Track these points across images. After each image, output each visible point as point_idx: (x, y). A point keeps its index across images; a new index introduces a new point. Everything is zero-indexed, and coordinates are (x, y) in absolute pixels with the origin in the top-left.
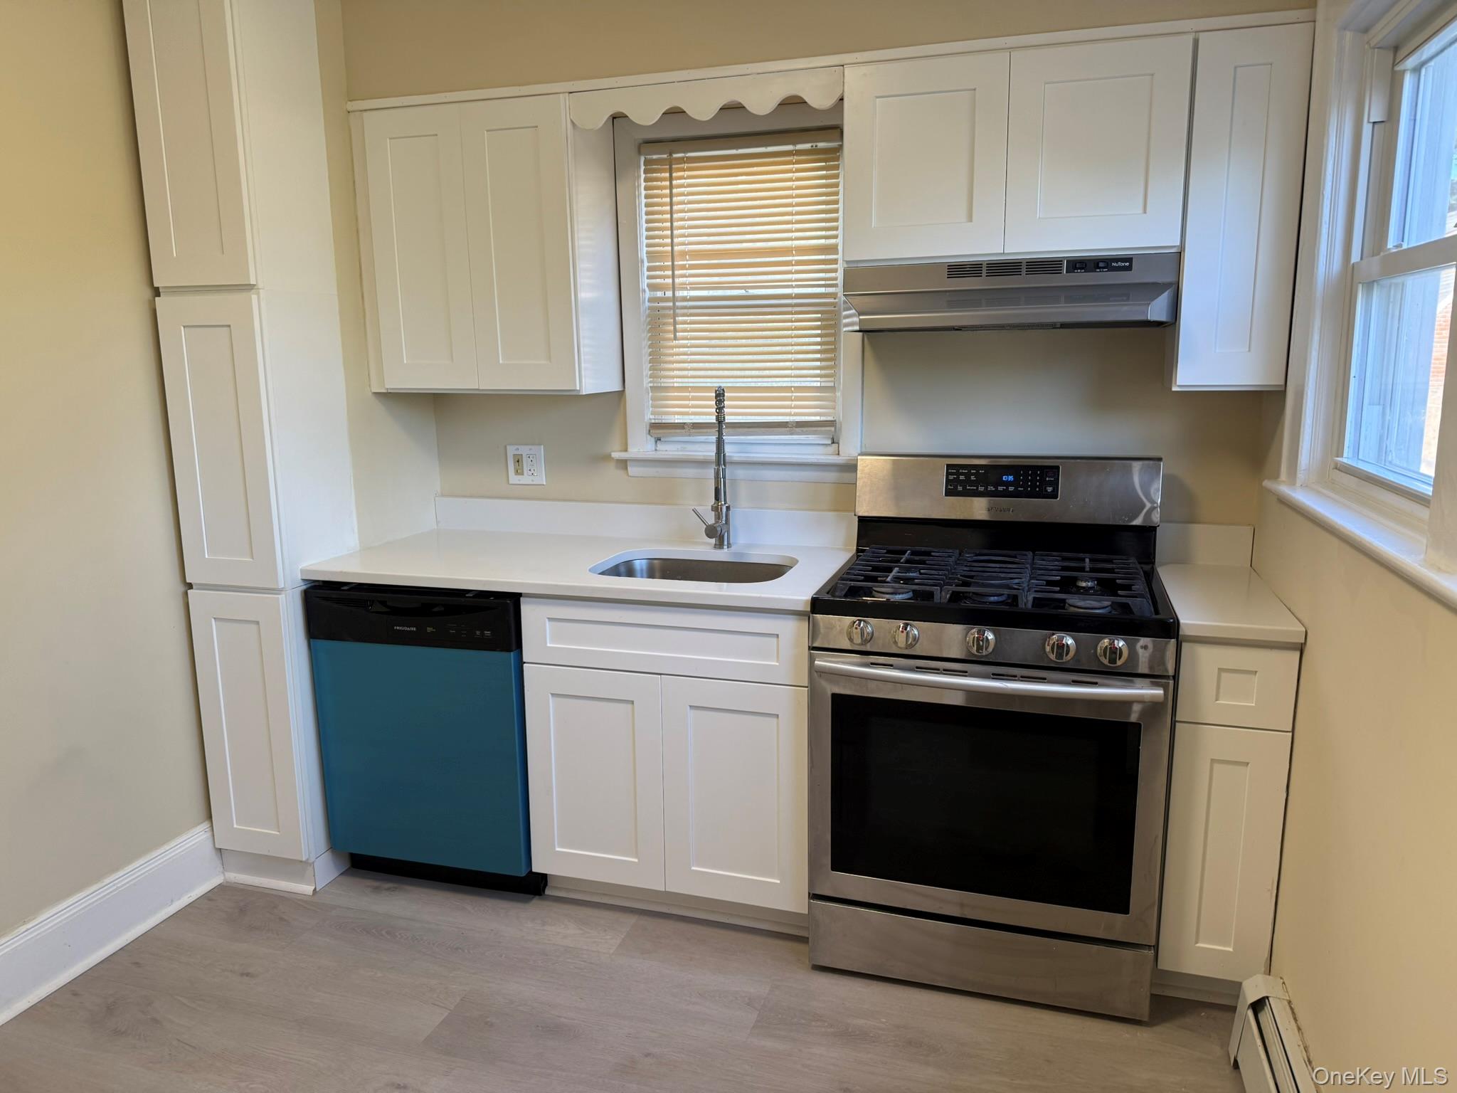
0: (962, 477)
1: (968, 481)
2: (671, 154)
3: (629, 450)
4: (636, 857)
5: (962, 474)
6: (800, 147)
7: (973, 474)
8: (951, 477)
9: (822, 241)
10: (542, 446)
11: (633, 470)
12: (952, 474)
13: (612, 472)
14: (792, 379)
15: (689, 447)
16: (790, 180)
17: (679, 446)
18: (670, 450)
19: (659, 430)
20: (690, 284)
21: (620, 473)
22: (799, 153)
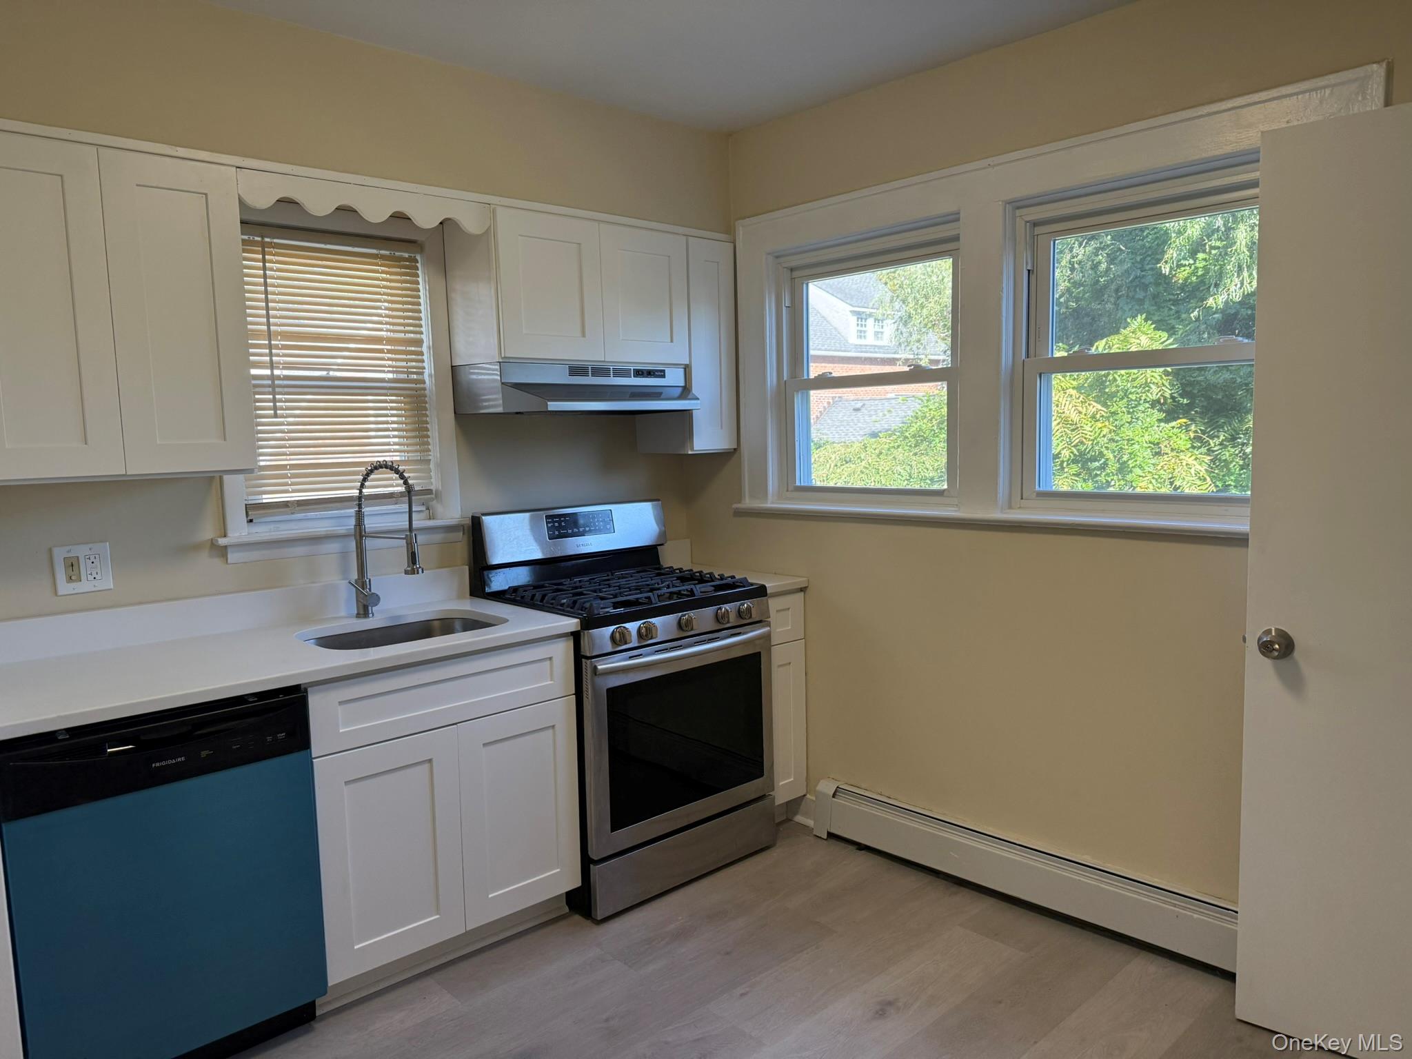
0: (556, 524)
1: (560, 527)
2: (263, 238)
3: (229, 535)
4: (437, 914)
5: (556, 522)
6: (383, 252)
7: (562, 521)
8: (549, 525)
9: (402, 335)
10: (108, 543)
11: (232, 557)
12: (549, 522)
13: (206, 563)
14: (391, 454)
15: (283, 526)
16: (377, 279)
17: (272, 527)
18: (263, 531)
19: (254, 511)
20: (285, 363)
21: (217, 562)
22: (383, 257)
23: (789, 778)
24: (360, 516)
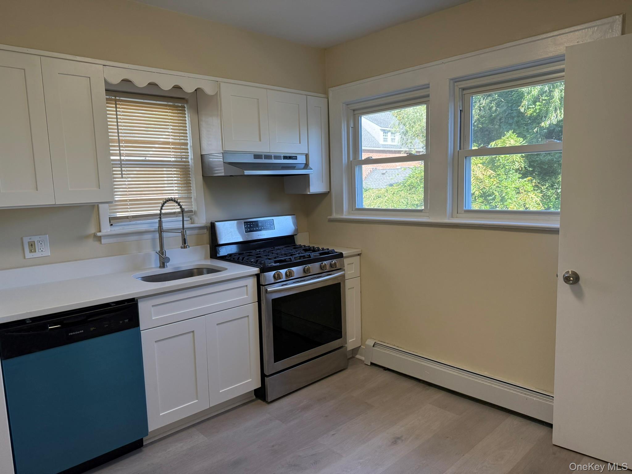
0: (249, 226)
2: (115, 97)
3: (102, 231)
4: (197, 400)
7: (251, 224)
10: (48, 235)
11: (103, 241)
12: (245, 225)
13: (92, 244)
14: (174, 194)
15: (125, 227)
16: (167, 116)
17: (121, 227)
18: (117, 229)
19: (113, 220)
20: (126, 154)
21: (97, 243)
23: (353, 338)
24: (160, 222)
